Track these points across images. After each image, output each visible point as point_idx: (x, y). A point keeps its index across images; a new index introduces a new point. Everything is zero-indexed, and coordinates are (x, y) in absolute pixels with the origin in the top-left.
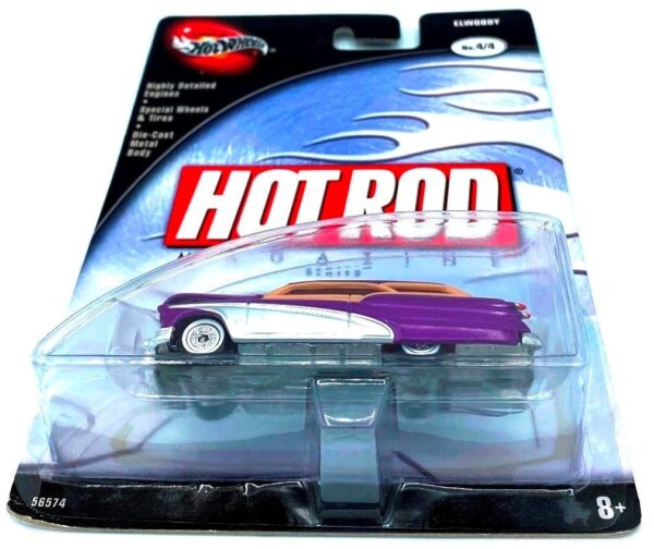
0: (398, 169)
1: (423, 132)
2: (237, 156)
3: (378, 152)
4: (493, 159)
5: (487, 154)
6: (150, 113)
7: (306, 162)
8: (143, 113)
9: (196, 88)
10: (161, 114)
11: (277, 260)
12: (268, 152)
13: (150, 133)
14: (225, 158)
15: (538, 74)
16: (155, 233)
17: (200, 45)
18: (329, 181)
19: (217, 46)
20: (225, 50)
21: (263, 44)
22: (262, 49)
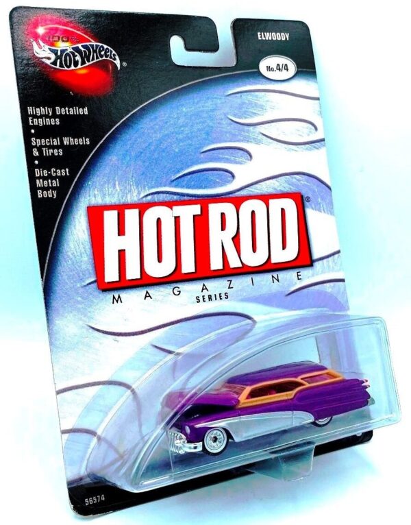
0: (237, 201)
1: (249, 164)
2: (124, 194)
3: (222, 185)
4: (293, 189)
5: (289, 184)
6: (41, 146)
7: (175, 197)
8: (36, 146)
9: (71, 113)
10: (51, 147)
11: (177, 293)
12: (147, 188)
13: (49, 170)
14: (116, 196)
15: (317, 102)
16: (88, 278)
17: (59, 53)
18: (194, 216)
19: (74, 56)
20: (83, 63)
21: (114, 55)
22: (115, 62)
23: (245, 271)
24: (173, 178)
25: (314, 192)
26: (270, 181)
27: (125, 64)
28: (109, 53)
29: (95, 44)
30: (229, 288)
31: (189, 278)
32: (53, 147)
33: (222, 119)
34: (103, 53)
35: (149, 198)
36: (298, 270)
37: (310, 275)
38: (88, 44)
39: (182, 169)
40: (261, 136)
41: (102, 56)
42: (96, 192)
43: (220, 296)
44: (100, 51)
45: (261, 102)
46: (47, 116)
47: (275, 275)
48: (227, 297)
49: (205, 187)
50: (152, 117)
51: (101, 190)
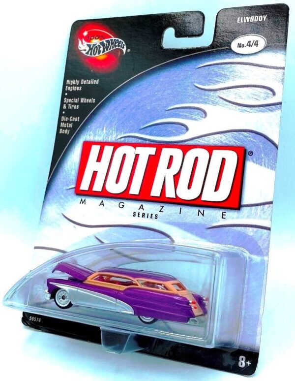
0: (185, 148)
1: (203, 121)
2: (108, 135)
3: (176, 135)
4: (238, 144)
5: (236, 139)
6: (69, 103)
7: (140, 141)
8: (65, 103)
9: (89, 83)
10: (73, 104)
11: (122, 206)
12: (122, 133)
13: (69, 118)
14: (102, 136)
15: (281, 71)
16: (71, 185)
17: (92, 47)
18: (150, 155)
19: (100, 47)
20: (104, 51)
21: (124, 45)
22: (123, 49)
23: (177, 201)
24: (142, 127)
25: (259, 147)
26: (219, 135)
27: (129, 50)
28: (120, 44)
29: (113, 39)
30: (160, 211)
31: (134, 198)
32: (74, 104)
33: (188, 86)
34: (117, 44)
35: (122, 139)
36: (223, 210)
37: (235, 217)
38: (109, 39)
39: (150, 122)
40: (218, 99)
41: (115, 46)
42: (91, 133)
43: (151, 216)
44: (116, 43)
45: (226, 72)
46: (75, 85)
47: (202, 210)
48: (156, 218)
49: (164, 136)
50: (138, 85)
51: (95, 132)
